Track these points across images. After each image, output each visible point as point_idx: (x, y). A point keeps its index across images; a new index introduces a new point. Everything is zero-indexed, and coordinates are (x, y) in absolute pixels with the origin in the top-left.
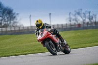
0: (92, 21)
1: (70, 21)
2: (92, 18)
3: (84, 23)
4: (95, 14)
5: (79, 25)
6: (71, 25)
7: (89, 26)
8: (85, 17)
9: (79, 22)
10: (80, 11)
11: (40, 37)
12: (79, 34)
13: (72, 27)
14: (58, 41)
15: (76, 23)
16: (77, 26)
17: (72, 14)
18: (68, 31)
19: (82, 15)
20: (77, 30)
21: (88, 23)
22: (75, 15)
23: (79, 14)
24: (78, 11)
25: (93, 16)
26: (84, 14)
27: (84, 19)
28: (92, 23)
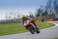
0: (20, 18)
1: (7, 18)
2: (20, 16)
3: (15, 19)
4: (21, 14)
5: (12, 20)
6: (7, 20)
7: (18, 21)
8: (15, 15)
9: (12, 18)
10: (12, 12)
11: (25, 24)
12: (12, 26)
13: (8, 21)
14: (34, 26)
15: (10, 19)
16: (10, 21)
17: (8, 14)
18: (5, 24)
19: (14, 14)
20: (11, 23)
21: (17, 19)
22: (9, 14)
23: (12, 13)
24: (11, 12)
25: (20, 15)
26: (15, 13)
27: (15, 16)
28: (19, 19)
